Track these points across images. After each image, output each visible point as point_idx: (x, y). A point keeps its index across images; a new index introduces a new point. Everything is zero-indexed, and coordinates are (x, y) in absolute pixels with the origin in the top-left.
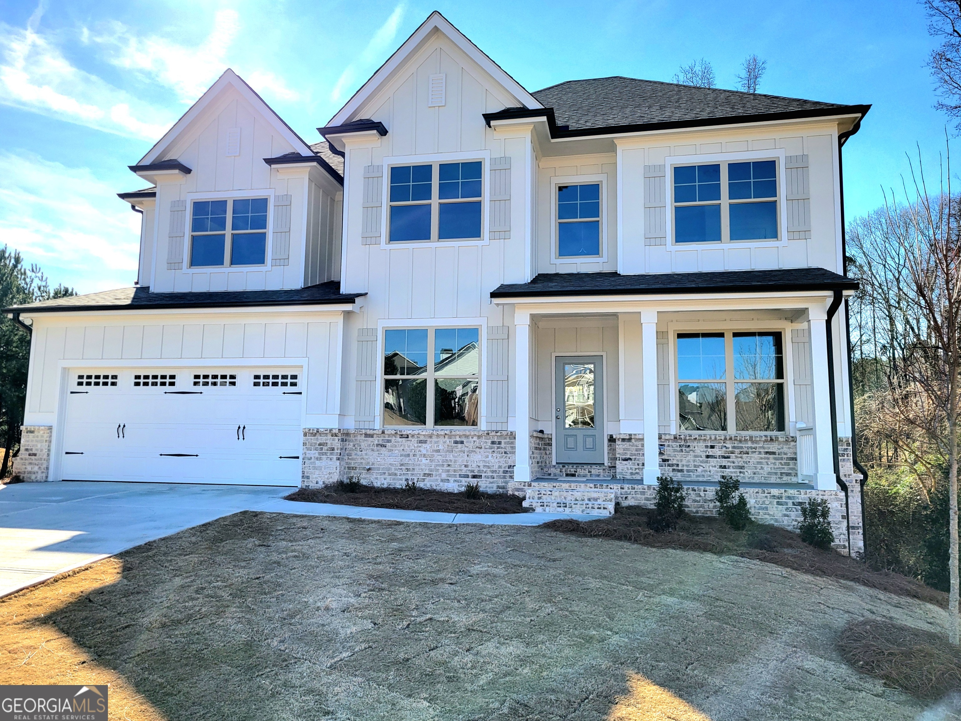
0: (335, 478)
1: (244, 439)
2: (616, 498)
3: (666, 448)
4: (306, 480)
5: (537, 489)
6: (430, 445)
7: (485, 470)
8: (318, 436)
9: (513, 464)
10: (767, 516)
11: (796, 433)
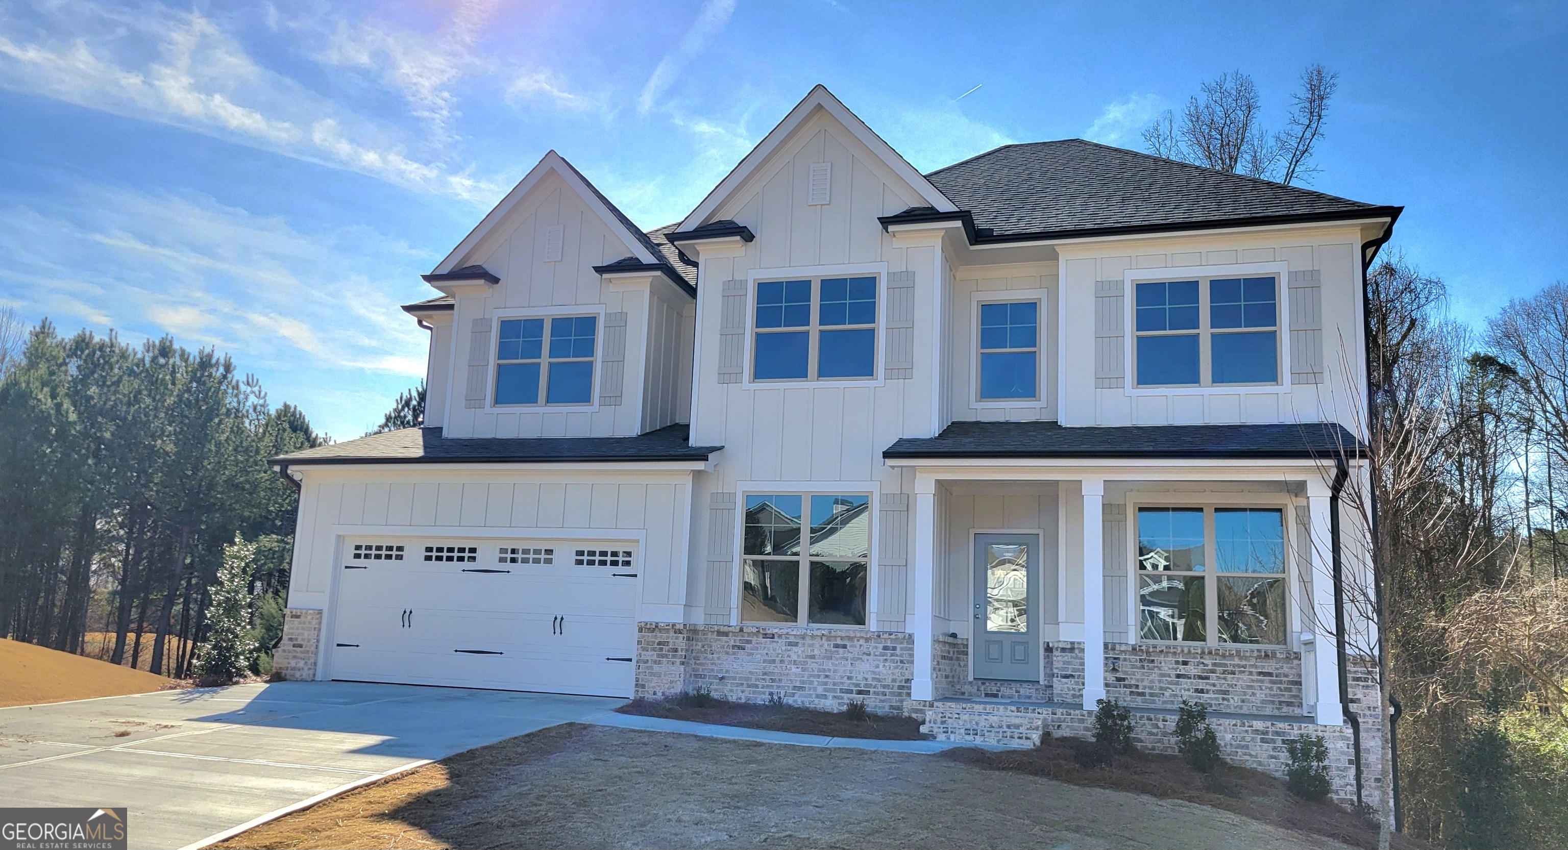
0: (678, 688)
1: (561, 633)
2: (1045, 726)
3: (1121, 663)
4: (640, 690)
5: (941, 710)
6: (803, 649)
7: (874, 683)
8: (657, 633)
9: (911, 678)
10: (1247, 757)
11: (1300, 647)
